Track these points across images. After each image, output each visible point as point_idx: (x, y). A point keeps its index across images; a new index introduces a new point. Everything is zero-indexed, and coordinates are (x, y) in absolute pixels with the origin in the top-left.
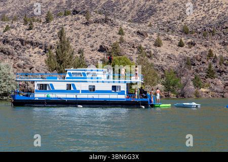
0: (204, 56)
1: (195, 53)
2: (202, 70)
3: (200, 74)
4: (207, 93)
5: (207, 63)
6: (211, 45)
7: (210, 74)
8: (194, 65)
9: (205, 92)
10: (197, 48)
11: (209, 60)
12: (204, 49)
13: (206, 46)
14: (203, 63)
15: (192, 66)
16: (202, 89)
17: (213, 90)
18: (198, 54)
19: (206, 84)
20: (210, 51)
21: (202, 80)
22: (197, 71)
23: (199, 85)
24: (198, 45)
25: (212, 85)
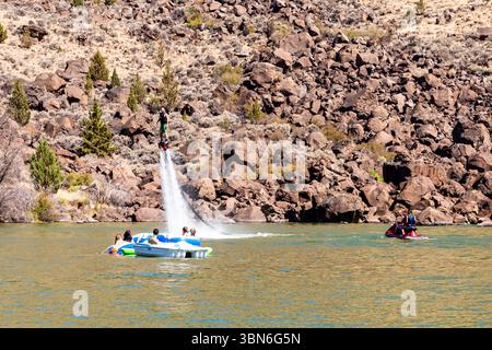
0: (75, 77)
1: (45, 66)
2: (68, 125)
3: (62, 138)
4: (80, 205)
5: (85, 100)
6: (100, 40)
7: (95, 139)
8: (40, 107)
9: (72, 203)
10: (53, 47)
11: (93, 92)
12: (75, 52)
13: (81, 40)
14: (72, 100)
15: (34, 113)
16: (62, 194)
17: (100, 197)
18: (55, 68)
19: (76, 175)
20: (97, 60)
21: (62, 160)
22: (48, 128)
23: (53, 177)
24: (53, 38)
25: (97, 180)
